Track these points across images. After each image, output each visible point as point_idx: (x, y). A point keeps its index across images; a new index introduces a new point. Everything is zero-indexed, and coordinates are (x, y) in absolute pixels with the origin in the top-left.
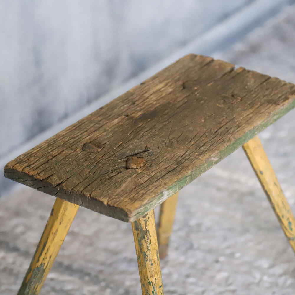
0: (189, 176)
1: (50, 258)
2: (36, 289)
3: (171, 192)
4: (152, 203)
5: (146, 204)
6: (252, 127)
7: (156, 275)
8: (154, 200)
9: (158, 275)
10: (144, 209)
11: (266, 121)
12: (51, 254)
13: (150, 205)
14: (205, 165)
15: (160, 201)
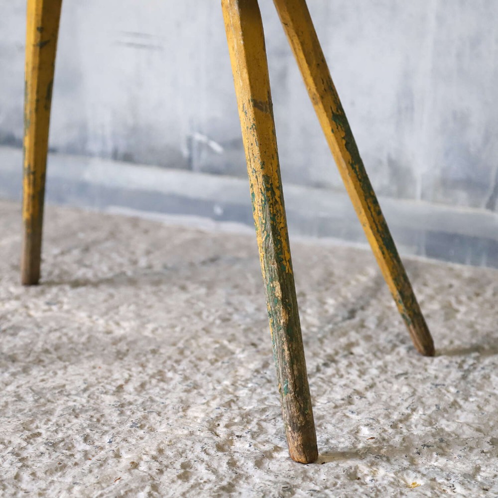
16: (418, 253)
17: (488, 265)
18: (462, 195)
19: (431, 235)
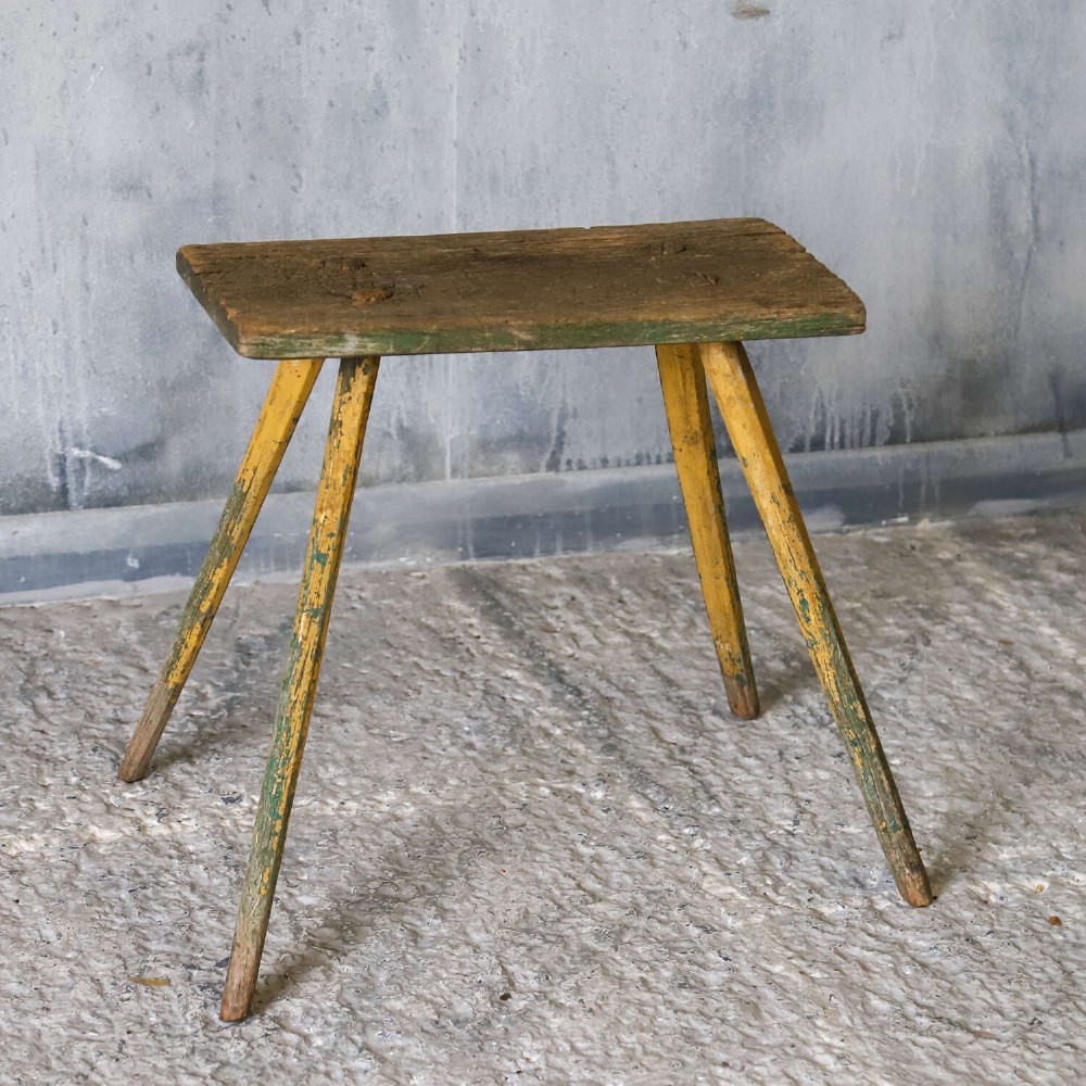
0: (432, 335)
1: (255, 471)
2: (231, 532)
3: (371, 345)
4: (308, 341)
5: (290, 336)
6: (661, 319)
7: (329, 511)
8: (315, 338)
9: (333, 511)
10: (281, 343)
11: (711, 323)
12: (256, 464)
13: (302, 344)
14: (487, 334)
15: (333, 349)
16: (464, 556)
17: (565, 550)
18: (512, 458)
19: (480, 524)
